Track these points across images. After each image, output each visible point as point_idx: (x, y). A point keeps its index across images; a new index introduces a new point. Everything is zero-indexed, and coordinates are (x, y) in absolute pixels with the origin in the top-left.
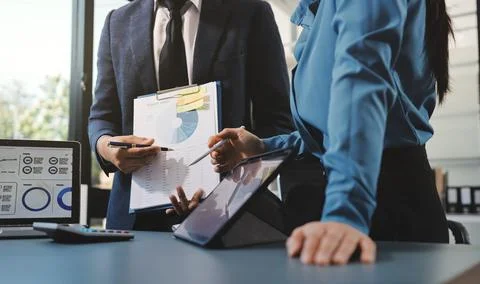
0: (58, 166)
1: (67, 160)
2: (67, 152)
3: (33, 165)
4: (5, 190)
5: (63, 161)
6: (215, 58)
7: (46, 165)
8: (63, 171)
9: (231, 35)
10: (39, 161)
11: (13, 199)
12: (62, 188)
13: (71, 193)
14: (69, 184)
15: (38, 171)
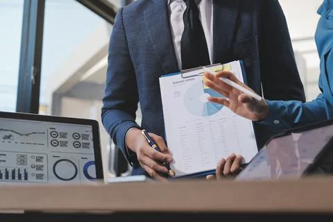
0: (81, 141)
1: (88, 136)
2: (88, 129)
3: (59, 139)
4: (37, 160)
5: (85, 137)
6: (234, 40)
7: (70, 140)
8: (86, 146)
9: (245, 18)
10: (64, 135)
11: (45, 169)
12: (86, 161)
13: (94, 166)
14: (93, 158)
15: (64, 144)
